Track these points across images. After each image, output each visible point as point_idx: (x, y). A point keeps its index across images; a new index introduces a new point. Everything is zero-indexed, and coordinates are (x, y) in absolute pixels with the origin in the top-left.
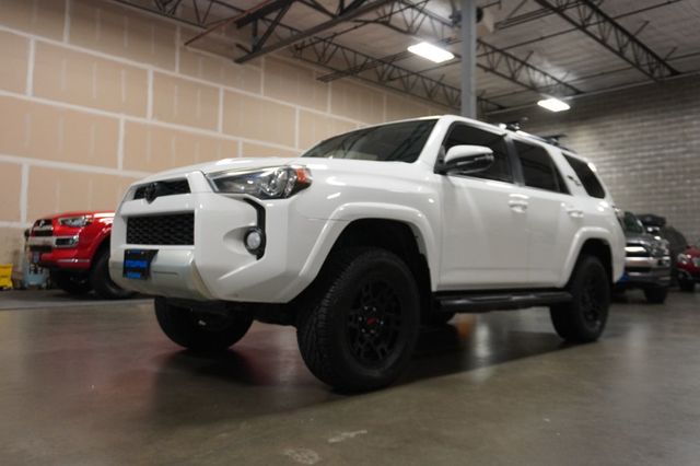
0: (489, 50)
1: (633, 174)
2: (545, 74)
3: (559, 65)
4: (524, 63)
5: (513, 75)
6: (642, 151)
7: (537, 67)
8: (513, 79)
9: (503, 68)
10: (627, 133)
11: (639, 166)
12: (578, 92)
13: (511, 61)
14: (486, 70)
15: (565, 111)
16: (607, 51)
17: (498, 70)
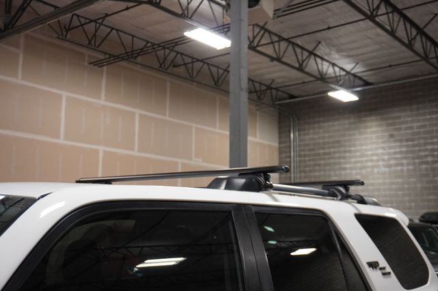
0: (275, 39)
1: (424, 166)
2: (334, 65)
3: (349, 56)
4: (311, 53)
5: (301, 65)
6: (433, 143)
7: (326, 58)
8: (301, 69)
9: (290, 58)
10: (415, 125)
11: (430, 159)
12: (367, 83)
13: (299, 51)
14: (272, 59)
15: (356, 101)
16: (396, 43)
17: (283, 60)
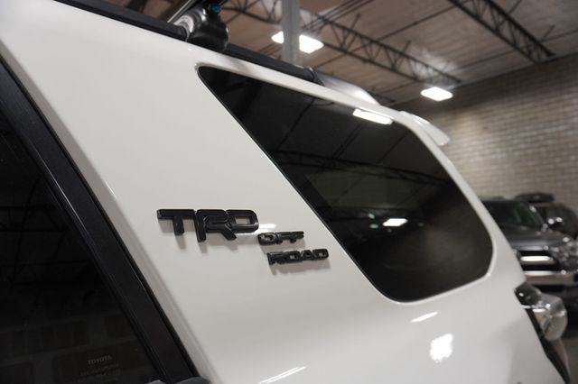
0: (366, 42)
1: (517, 153)
2: (427, 66)
3: (441, 55)
4: (403, 55)
5: (394, 65)
6: (525, 131)
7: (418, 58)
8: (393, 69)
9: (382, 57)
10: (508, 116)
11: (522, 146)
12: (458, 81)
13: (391, 54)
14: (365, 61)
15: (450, 99)
17: (377, 60)
